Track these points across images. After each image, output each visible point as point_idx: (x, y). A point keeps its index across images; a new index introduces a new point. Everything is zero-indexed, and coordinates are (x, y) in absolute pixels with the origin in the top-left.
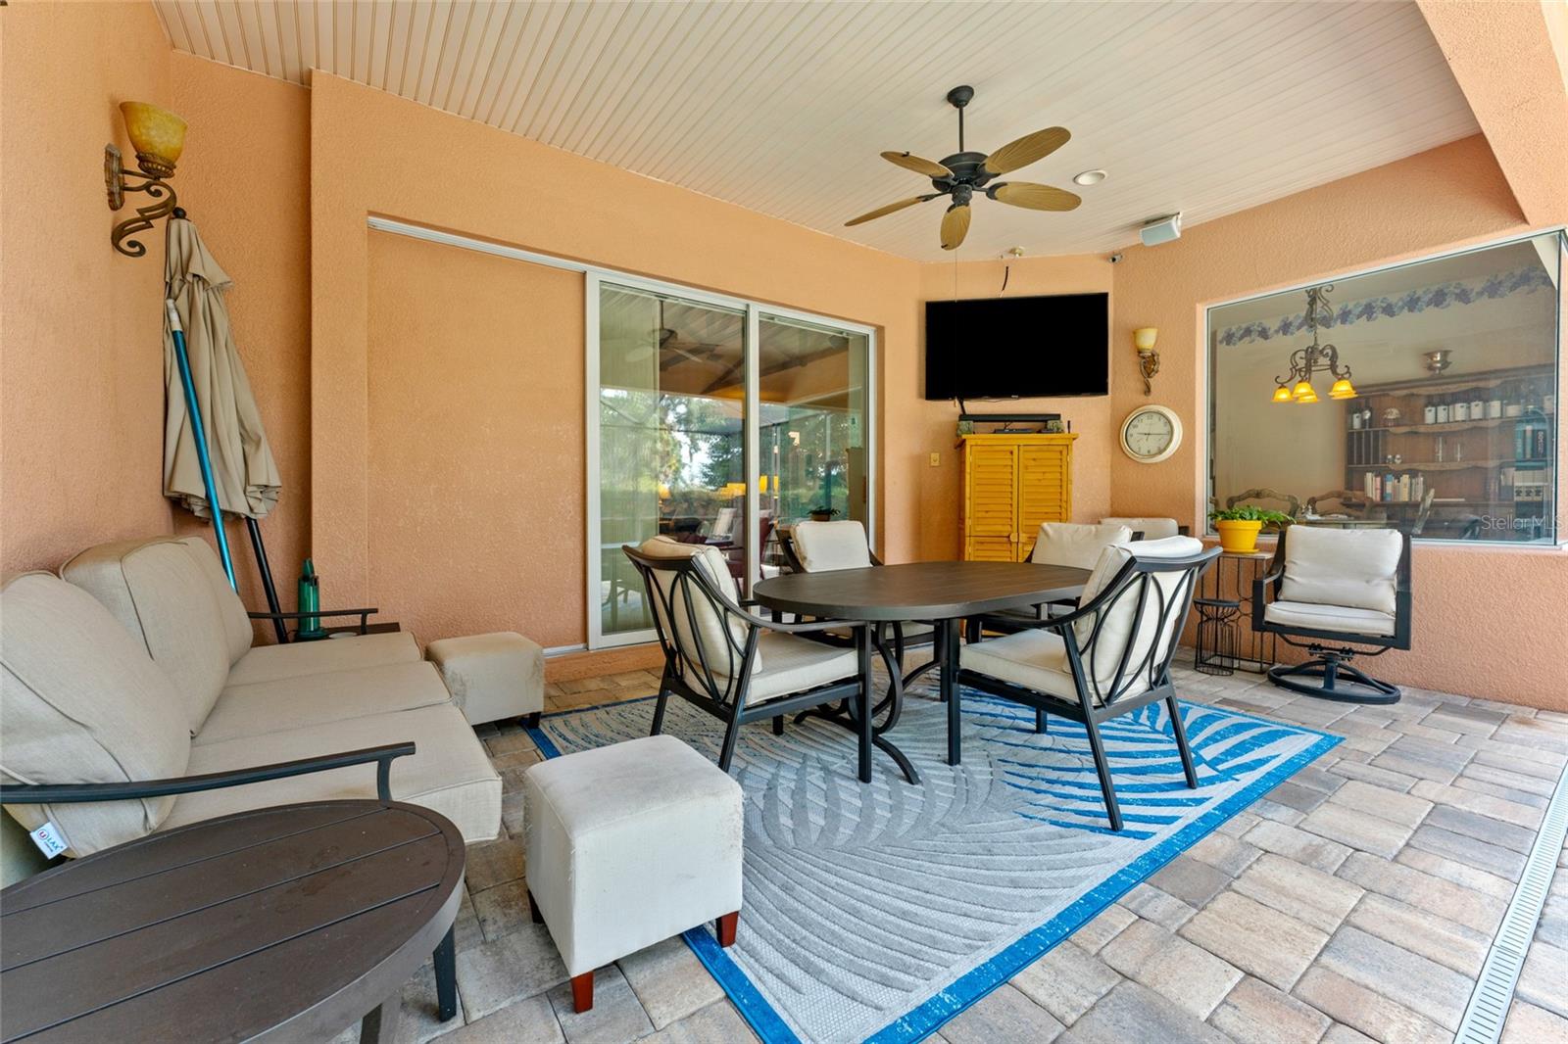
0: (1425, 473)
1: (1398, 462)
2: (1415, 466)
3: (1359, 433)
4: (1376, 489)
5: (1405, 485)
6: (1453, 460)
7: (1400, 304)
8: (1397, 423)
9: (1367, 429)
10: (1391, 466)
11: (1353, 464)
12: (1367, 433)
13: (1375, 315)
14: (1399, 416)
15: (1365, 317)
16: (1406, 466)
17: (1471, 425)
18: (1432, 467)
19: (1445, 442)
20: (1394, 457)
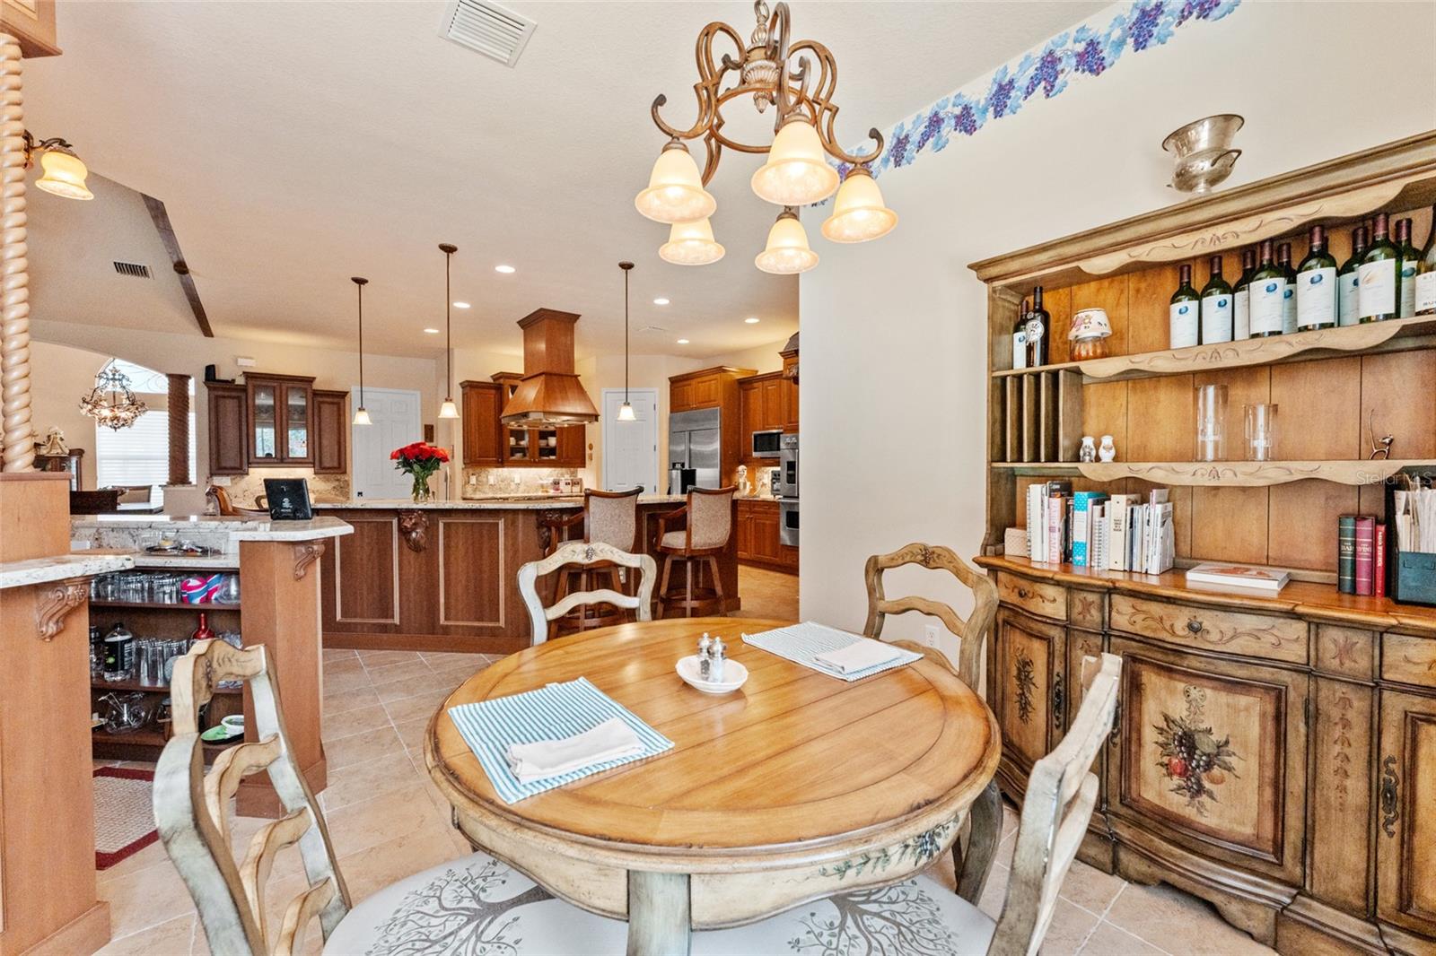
0: (1171, 493)
1: (1107, 456)
2: (1144, 470)
3: (1020, 378)
4: (1051, 529)
5: (1117, 523)
6: (1246, 455)
7: (1117, 34)
8: (1106, 348)
9: (1037, 367)
10: (1085, 468)
11: (1004, 460)
12: (1037, 376)
13: (1061, 77)
14: (1107, 330)
15: (1040, 89)
16: (1122, 471)
17: (1298, 344)
18: (1185, 475)
19: (1224, 398)
20: (1097, 445)
